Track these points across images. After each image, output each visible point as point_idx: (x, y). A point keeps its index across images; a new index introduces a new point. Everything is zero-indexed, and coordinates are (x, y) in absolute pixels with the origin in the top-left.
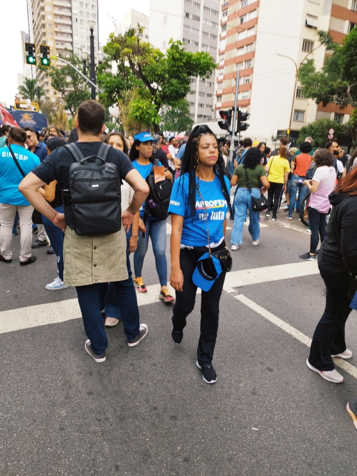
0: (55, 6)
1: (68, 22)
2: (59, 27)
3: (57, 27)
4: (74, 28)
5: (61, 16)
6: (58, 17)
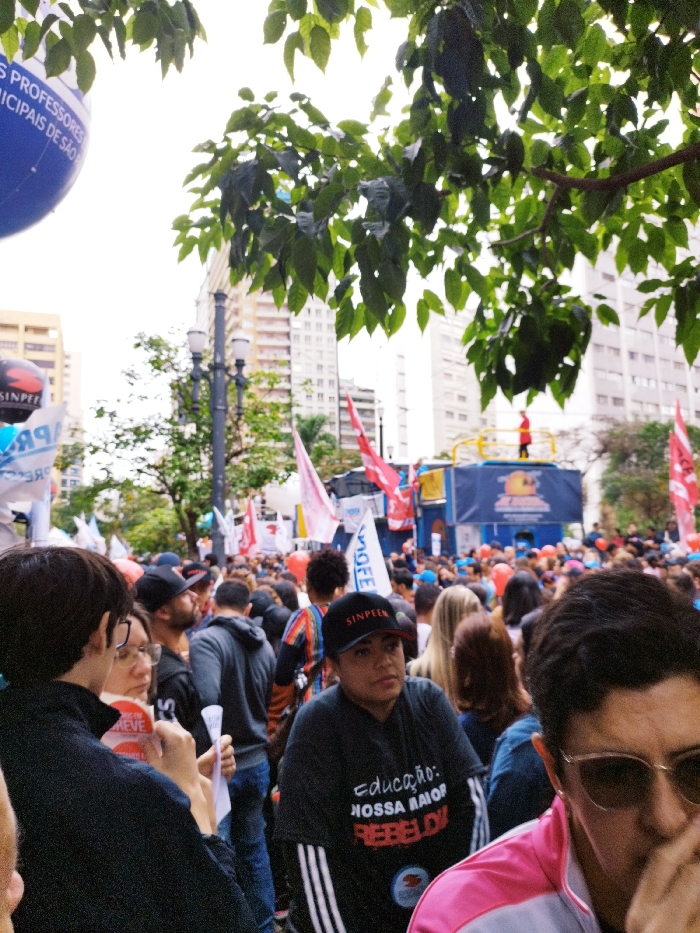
0: (260, 319)
1: (285, 342)
2: (266, 351)
3: (261, 352)
4: (293, 351)
5: (271, 335)
6: (265, 337)
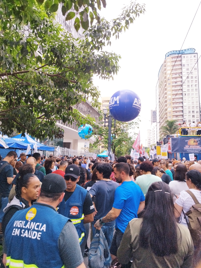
1: (180, 96)
2: (175, 100)
4: (184, 99)
6: (174, 95)
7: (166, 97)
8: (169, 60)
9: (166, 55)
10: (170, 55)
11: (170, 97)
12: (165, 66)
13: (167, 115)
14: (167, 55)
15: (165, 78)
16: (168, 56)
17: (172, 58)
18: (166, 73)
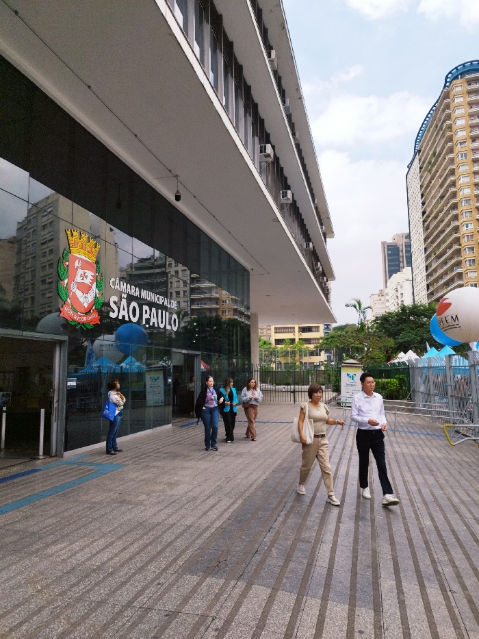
7: (454, 195)
8: (458, 89)
9: (447, 77)
10: (461, 74)
11: (467, 191)
12: (448, 107)
13: (460, 245)
14: (450, 75)
15: (450, 139)
16: (456, 78)
17: (469, 82)
18: (450, 127)
